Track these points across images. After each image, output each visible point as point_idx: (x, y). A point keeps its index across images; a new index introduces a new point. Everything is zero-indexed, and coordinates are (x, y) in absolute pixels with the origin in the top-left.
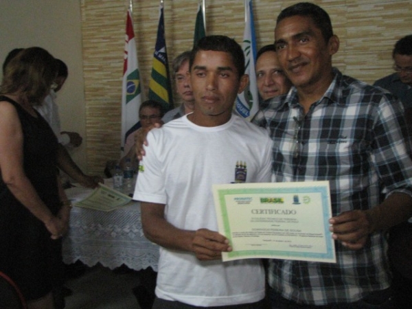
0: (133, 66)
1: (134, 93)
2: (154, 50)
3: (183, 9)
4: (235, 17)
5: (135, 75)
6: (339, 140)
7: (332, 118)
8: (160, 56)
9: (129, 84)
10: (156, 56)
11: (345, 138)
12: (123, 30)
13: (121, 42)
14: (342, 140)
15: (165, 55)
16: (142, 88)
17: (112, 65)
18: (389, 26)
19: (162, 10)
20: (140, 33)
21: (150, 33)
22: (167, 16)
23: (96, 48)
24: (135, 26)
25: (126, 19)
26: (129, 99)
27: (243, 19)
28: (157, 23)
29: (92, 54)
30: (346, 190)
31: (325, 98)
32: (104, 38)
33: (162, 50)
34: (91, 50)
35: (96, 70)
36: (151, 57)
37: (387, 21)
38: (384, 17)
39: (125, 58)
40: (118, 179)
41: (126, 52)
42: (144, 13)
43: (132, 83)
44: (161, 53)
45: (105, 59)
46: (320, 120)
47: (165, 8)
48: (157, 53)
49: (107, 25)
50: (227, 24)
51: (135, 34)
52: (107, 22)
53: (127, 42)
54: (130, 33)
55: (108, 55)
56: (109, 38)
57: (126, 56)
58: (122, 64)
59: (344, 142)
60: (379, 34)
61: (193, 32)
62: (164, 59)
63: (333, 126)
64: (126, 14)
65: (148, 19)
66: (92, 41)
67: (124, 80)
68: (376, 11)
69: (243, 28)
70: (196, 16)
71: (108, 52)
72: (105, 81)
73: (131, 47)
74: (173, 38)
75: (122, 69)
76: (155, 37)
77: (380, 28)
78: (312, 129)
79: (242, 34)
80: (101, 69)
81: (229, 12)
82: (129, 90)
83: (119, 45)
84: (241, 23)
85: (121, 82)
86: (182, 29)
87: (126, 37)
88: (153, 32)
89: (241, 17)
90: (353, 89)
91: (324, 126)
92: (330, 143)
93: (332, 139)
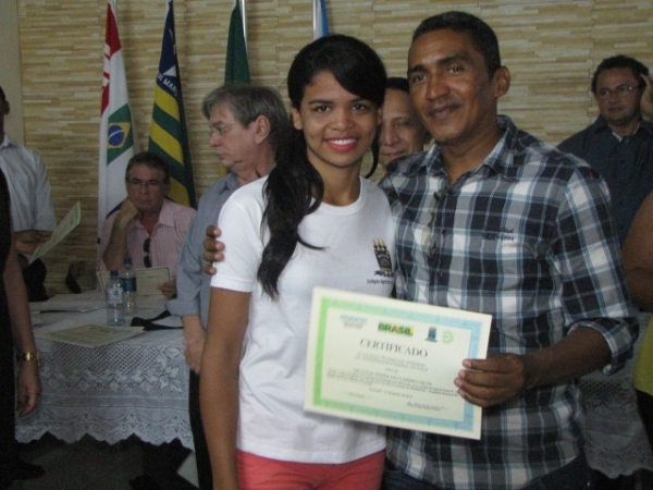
0: (118, 99)
1: (121, 146)
2: (157, 72)
3: (203, 4)
4: (296, 19)
5: (124, 114)
6: (500, 234)
7: (491, 196)
8: (166, 82)
9: (111, 130)
10: (160, 83)
11: (511, 232)
12: (99, 34)
13: (95, 56)
14: (506, 234)
15: (176, 80)
17: (77, 96)
18: (546, 41)
20: (129, 42)
21: (148, 41)
22: (178, 15)
23: (47, 64)
24: (121, 28)
25: (105, 16)
26: (112, 155)
27: (311, 23)
28: (162, 25)
29: (39, 75)
30: (512, 315)
31: (485, 166)
32: (61, 49)
33: (171, 72)
34: (38, 69)
35: (48, 105)
36: (152, 82)
37: (544, 33)
38: (540, 26)
39: (105, 84)
41: (107, 76)
42: (135, 8)
43: (119, 128)
44: (169, 78)
45: (62, 84)
46: (473, 198)
48: (161, 77)
49: (65, 26)
50: (281, 30)
51: (122, 44)
52: (66, 21)
53: (109, 58)
54: (113, 41)
55: (69, 79)
56: (71, 49)
57: (105, 82)
58: (99, 94)
59: (509, 238)
60: (531, 54)
61: (225, 44)
62: (173, 87)
63: (491, 211)
64: (105, 8)
65: (142, 17)
66: (39, 52)
67: (104, 123)
68: (527, 15)
69: (311, 38)
70: (229, 16)
71: (68, 73)
72: (64, 123)
73: (115, 66)
74: (188, 51)
75: (99, 103)
76: (158, 49)
77: (533, 44)
78: (458, 212)
80: (56, 102)
81: (286, 10)
82: (113, 141)
83: (91, 61)
84: (305, 29)
85: (98, 125)
86: (202, 37)
87: (107, 49)
88: (155, 41)
89: (305, 18)
90: (530, 155)
91: (477, 208)
92: (487, 237)
93: (490, 232)
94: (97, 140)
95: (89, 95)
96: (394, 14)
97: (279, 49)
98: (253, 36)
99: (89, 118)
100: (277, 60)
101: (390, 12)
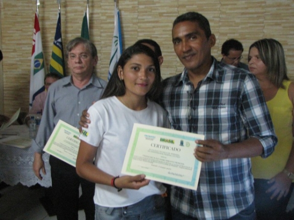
0: (39, 50)
1: (39, 68)
2: (54, 40)
3: (73, 14)
4: (108, 21)
5: (41, 56)
6: (219, 106)
7: (214, 91)
8: (58, 44)
10: (54, 43)
11: (224, 105)
12: (32, 25)
13: (30, 33)
14: (222, 106)
15: (61, 43)
16: (45, 65)
17: (23, 48)
19: (60, 14)
20: (43, 29)
21: (50, 28)
22: (63, 18)
23: (12, 36)
24: (40, 23)
25: (34, 18)
26: (35, 72)
27: (114, 23)
28: (56, 22)
29: (9, 40)
32: (17, 30)
33: (59, 40)
34: (8, 38)
35: (12, 52)
36: (51, 44)
39: (33, 44)
40: (33, 126)
41: (34, 41)
42: (46, 15)
43: (39, 61)
44: (59, 42)
45: (18, 44)
46: (205, 93)
47: (62, 13)
48: (56, 42)
49: (19, 22)
50: (102, 25)
51: (41, 29)
52: (19, 20)
53: (35, 34)
54: (37, 27)
55: (20, 42)
56: (21, 30)
57: (34, 43)
58: (31, 48)
59: (224, 107)
61: (80, 30)
62: (61, 46)
63: (215, 97)
64: (34, 15)
65: (49, 19)
66: (9, 32)
67: (33, 58)
69: (114, 28)
70: (82, 19)
71: (20, 40)
72: (18, 59)
73: (37, 37)
74: (66, 32)
75: (31, 51)
76: (54, 31)
79: (113, 32)
80: (15, 51)
81: (104, 18)
83: (29, 35)
84: (112, 25)
85: (30, 60)
86: (72, 27)
87: (35, 30)
88: (53, 28)
89: (112, 21)
90: (226, 71)
91: (208, 97)
92: (214, 108)
93: (215, 106)
94: (30, 66)
95: (28, 49)
96: (145, 20)
97: (101, 32)
98: (91, 27)
99: (28, 57)
100: (101, 36)
101: (144, 19)
